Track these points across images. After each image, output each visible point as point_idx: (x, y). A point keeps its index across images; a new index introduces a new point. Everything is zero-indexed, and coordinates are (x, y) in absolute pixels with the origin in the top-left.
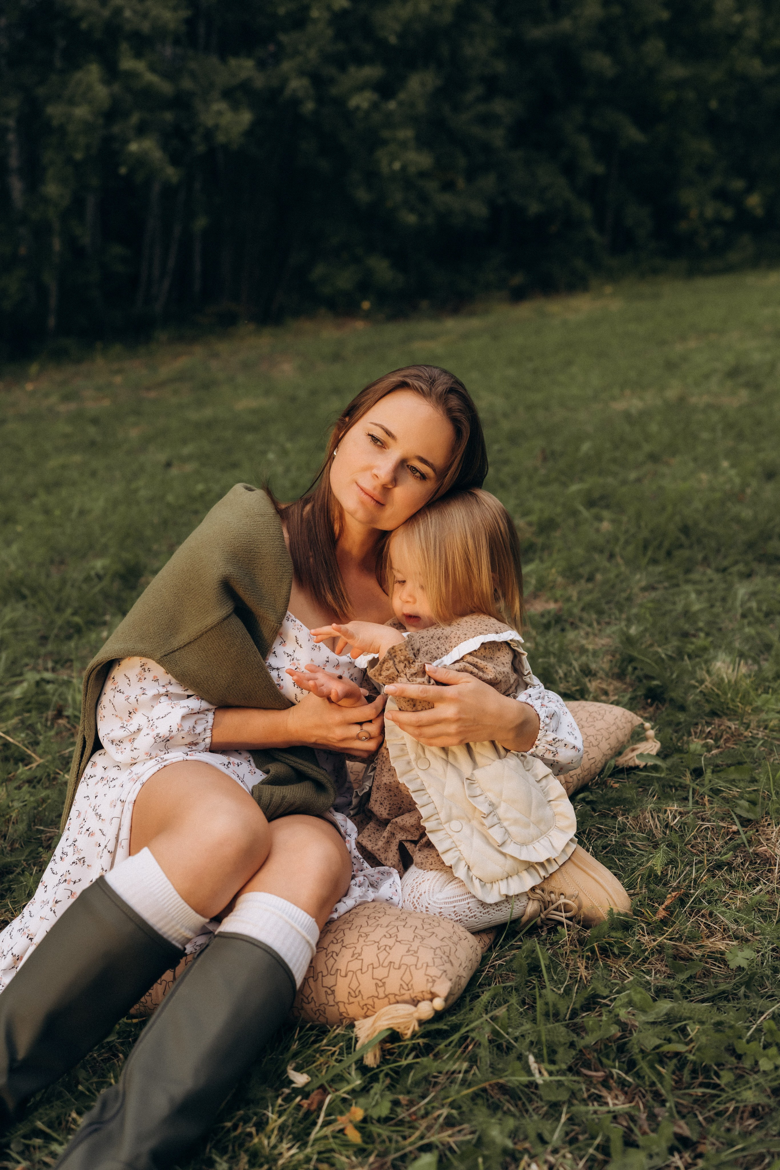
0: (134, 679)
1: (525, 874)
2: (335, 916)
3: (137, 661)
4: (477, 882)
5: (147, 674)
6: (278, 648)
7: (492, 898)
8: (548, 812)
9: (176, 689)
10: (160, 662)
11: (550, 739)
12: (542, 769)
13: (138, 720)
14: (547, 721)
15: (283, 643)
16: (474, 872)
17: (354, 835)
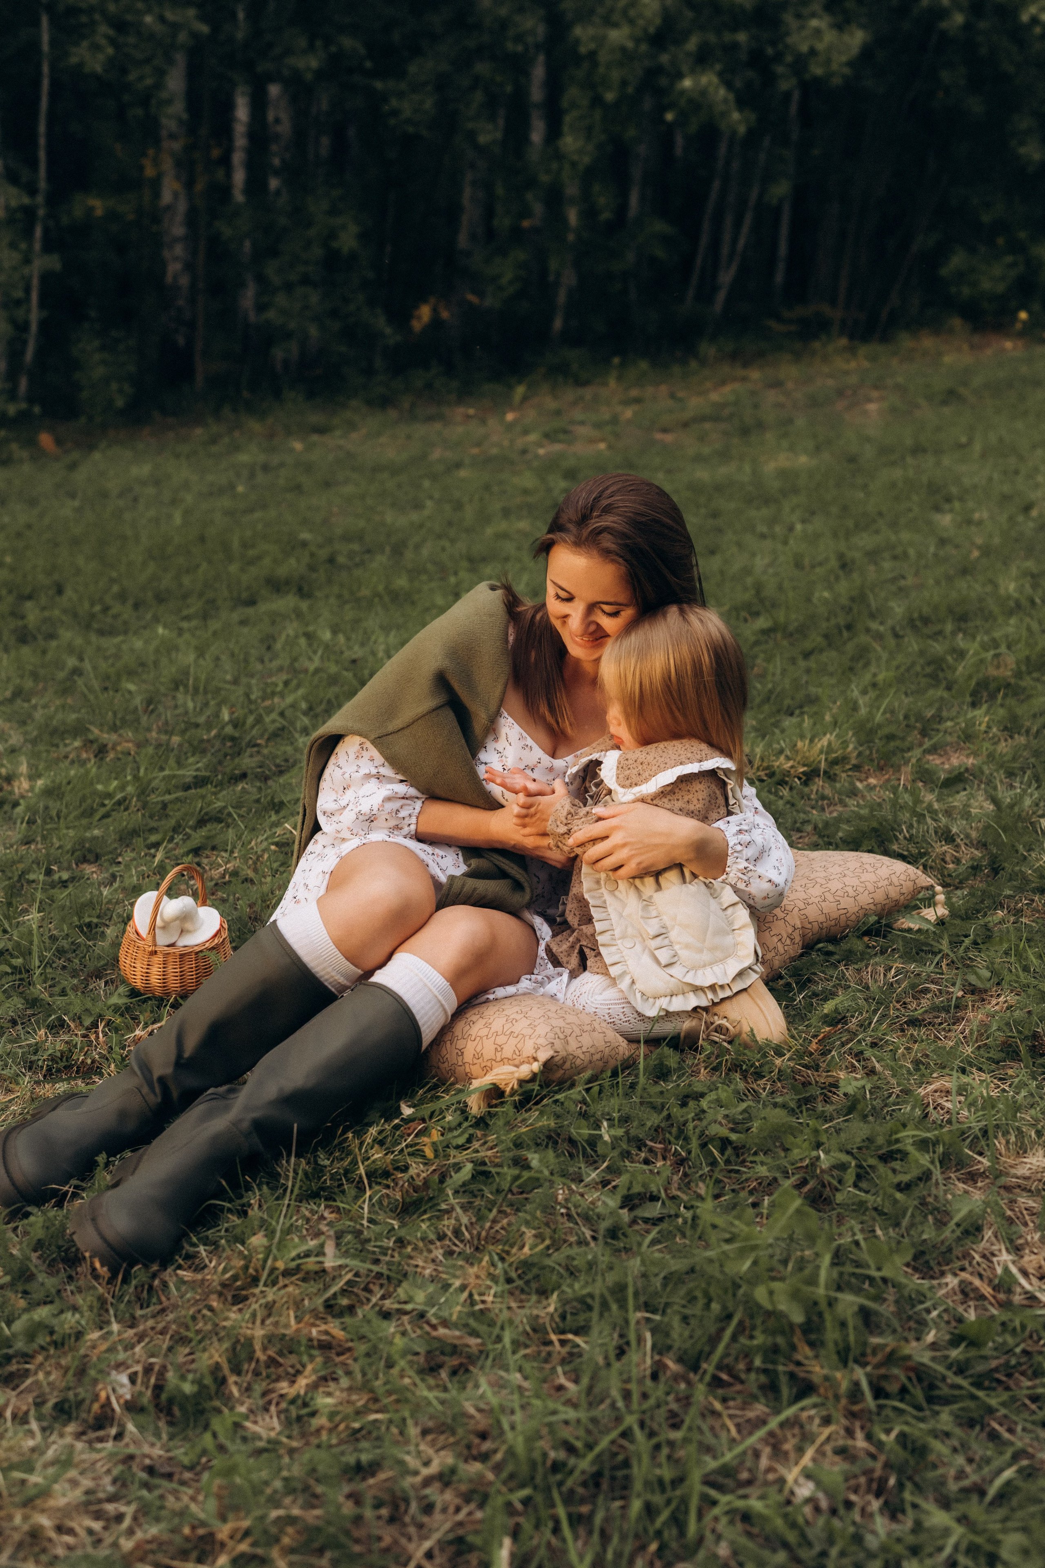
0: (352, 756)
1: (691, 995)
2: (491, 997)
3: (357, 739)
4: (638, 995)
5: (364, 753)
6: (491, 745)
7: (652, 1012)
8: (729, 940)
9: (387, 771)
10: (373, 742)
11: (741, 866)
12: (728, 896)
13: (350, 795)
14: (739, 848)
15: (496, 739)
16: (638, 986)
17: (548, 938)
